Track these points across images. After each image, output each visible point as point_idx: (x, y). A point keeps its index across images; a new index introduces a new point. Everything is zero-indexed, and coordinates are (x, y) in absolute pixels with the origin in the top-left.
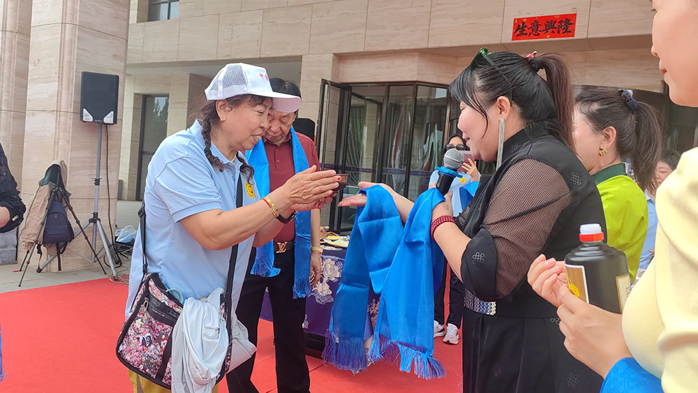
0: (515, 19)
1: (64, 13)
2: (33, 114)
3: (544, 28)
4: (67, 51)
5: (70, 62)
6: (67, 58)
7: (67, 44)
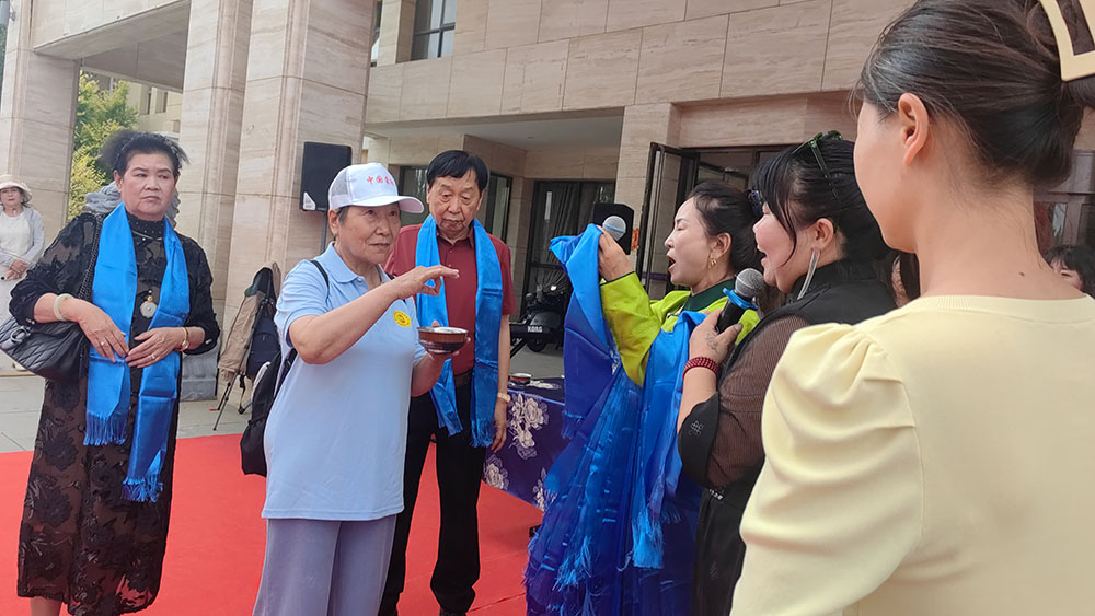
1: (287, 63)
2: (244, 200)
4: (287, 113)
5: (291, 129)
6: (287, 124)
7: (288, 105)
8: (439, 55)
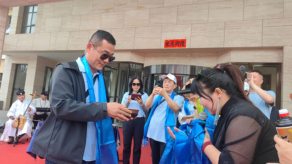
0: (165, 40)
3: (175, 44)
8: (30, 33)
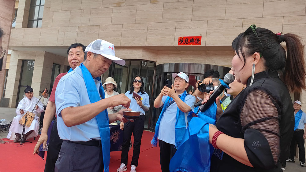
0: (179, 37)
3: (190, 41)
8: (37, 27)
